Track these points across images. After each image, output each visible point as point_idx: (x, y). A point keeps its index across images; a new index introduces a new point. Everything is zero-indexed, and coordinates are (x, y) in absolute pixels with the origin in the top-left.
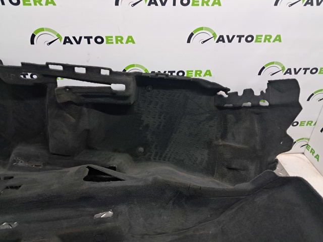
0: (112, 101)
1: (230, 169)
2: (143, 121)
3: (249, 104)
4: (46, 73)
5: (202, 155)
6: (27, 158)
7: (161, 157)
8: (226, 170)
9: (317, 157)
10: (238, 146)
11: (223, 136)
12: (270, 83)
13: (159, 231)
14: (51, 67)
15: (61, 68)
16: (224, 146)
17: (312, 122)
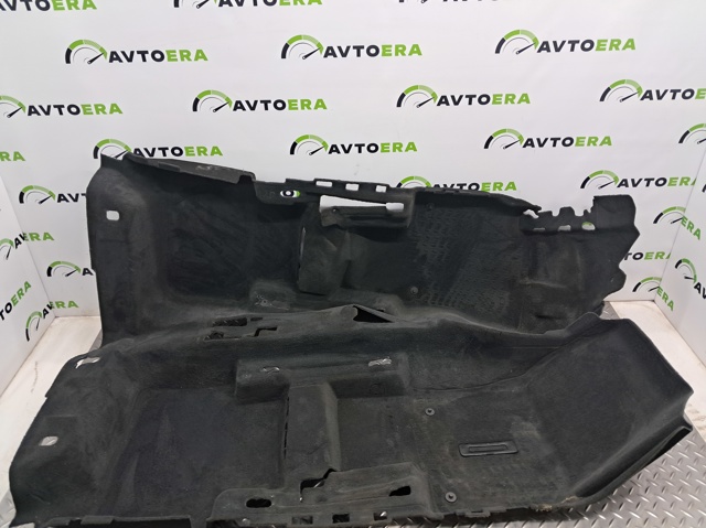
0: (385, 224)
1: (540, 317)
2: (418, 250)
3: (568, 227)
4: (311, 190)
5: (502, 299)
6: (272, 296)
7: (441, 301)
8: (534, 318)
9: (671, 304)
10: (551, 285)
11: (532, 273)
12: (597, 199)
13: (448, 385)
14: (318, 183)
15: (330, 185)
16: (533, 286)
17: (663, 254)
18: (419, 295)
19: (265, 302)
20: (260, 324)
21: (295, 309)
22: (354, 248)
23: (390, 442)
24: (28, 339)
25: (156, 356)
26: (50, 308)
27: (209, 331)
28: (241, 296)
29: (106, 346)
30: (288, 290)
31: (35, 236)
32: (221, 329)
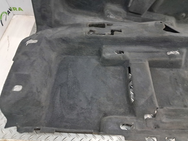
18: (185, 17)
19: (112, 16)
20: (113, 28)
21: (125, 20)
23: (178, 93)
24: (3, 25)
25: (64, 40)
27: (88, 29)
28: (101, 12)
29: (39, 33)
30: (122, 11)
32: (93, 29)
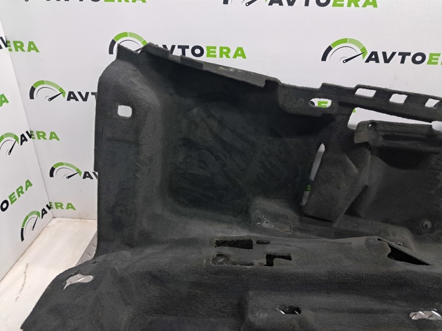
2: (439, 181)
6: (275, 217)
18: (433, 229)
19: (267, 222)
21: (298, 233)
22: (372, 173)
25: (156, 277)
26: (49, 208)
27: (213, 251)
28: (243, 215)
29: (100, 258)
30: (289, 212)
31: (41, 135)
32: (226, 250)
